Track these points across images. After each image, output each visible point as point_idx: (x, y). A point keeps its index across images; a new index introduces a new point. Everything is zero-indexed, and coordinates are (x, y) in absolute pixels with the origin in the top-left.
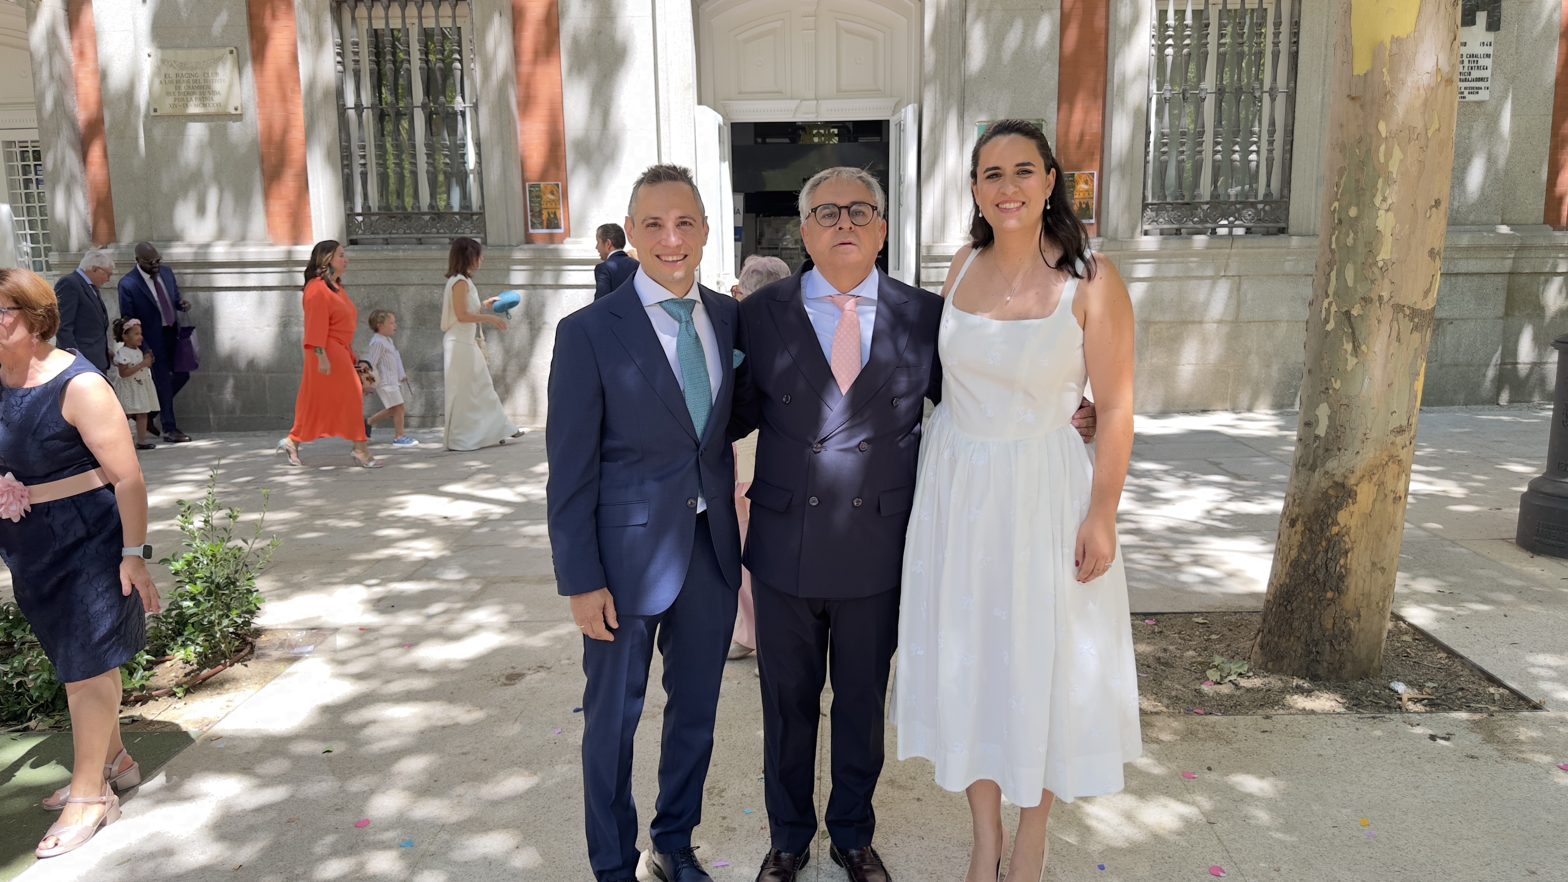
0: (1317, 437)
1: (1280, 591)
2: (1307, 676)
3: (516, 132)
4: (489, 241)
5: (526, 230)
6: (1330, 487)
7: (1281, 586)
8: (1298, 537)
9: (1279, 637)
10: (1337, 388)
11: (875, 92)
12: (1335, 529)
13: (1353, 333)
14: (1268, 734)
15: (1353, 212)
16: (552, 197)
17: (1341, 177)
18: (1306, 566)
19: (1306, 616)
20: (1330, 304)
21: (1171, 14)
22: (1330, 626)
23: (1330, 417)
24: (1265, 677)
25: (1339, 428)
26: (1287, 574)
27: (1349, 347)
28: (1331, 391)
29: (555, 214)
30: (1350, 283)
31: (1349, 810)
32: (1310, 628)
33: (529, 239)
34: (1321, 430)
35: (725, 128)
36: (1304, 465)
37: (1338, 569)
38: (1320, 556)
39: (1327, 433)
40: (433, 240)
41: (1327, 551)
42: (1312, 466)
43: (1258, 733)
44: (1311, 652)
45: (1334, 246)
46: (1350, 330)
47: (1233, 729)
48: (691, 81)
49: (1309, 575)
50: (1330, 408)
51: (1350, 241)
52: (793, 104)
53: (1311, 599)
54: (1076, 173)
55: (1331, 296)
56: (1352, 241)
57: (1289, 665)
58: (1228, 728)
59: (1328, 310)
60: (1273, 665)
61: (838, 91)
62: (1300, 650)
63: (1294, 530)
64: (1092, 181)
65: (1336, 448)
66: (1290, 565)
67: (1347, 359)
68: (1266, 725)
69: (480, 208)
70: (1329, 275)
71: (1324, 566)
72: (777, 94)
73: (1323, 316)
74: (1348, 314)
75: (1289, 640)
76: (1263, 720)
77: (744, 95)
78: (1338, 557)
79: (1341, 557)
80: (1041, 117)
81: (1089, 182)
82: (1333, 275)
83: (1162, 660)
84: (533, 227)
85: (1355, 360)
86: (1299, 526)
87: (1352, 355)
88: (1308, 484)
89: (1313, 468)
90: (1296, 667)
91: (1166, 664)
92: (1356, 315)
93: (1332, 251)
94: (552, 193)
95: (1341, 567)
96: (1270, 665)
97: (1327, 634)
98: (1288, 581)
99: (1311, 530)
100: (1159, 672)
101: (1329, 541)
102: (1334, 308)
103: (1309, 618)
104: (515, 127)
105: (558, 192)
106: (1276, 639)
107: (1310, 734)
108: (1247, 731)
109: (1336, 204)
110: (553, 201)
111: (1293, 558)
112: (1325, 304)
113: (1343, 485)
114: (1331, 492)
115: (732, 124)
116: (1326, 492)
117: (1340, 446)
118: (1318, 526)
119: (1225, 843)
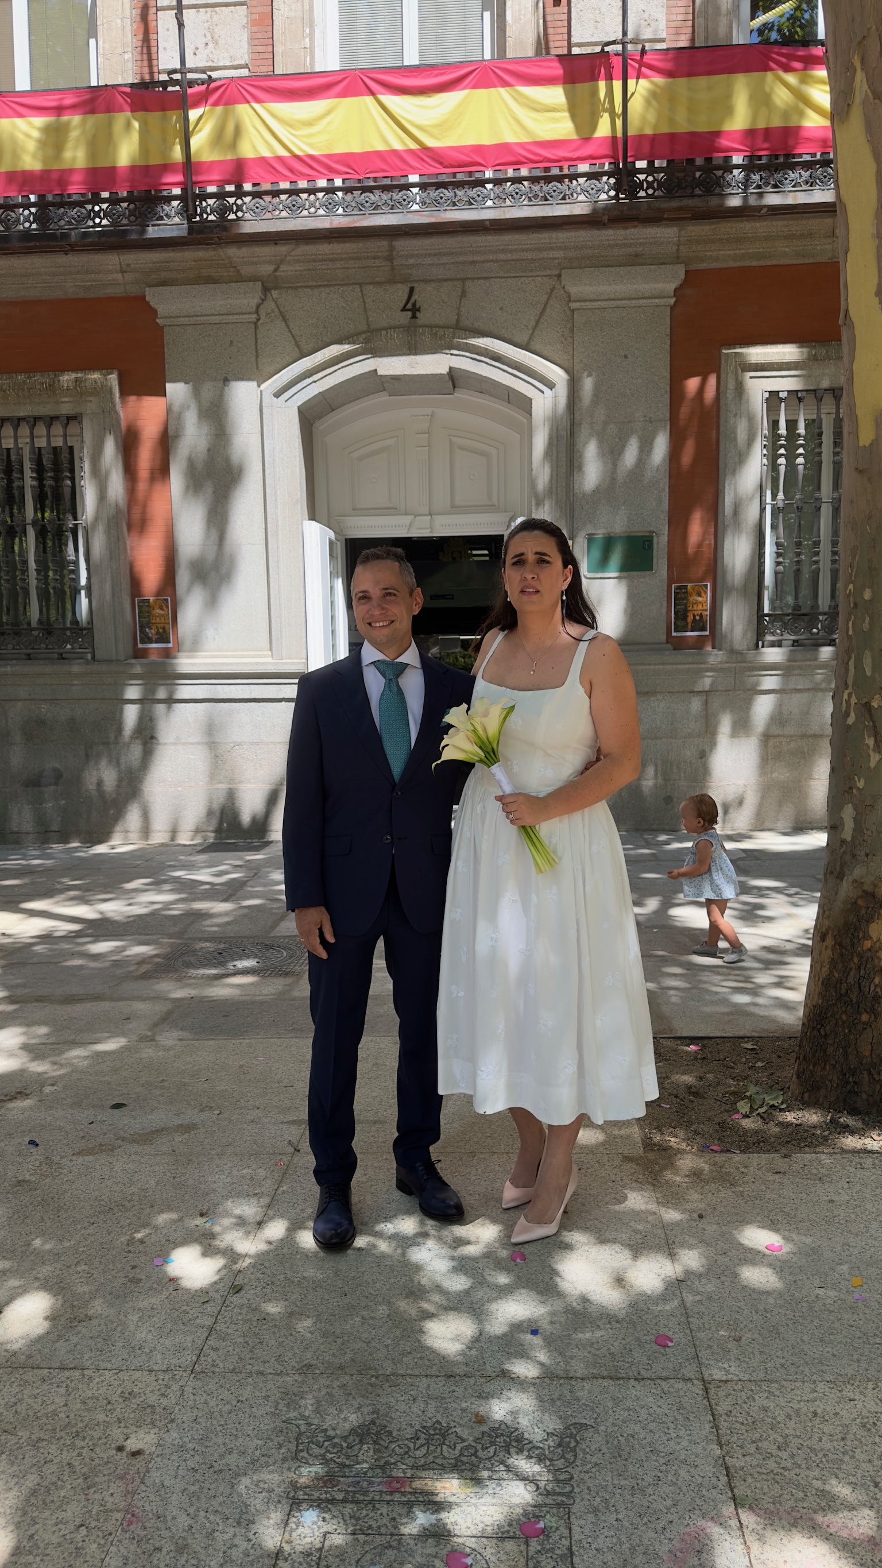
0: (843, 841)
1: (814, 1014)
2: (844, 1109)
3: (125, 548)
4: (97, 656)
5: (135, 644)
6: (859, 897)
7: (814, 1007)
8: (829, 952)
9: (814, 1066)
10: (861, 787)
11: (490, 508)
12: (867, 944)
13: (875, 727)
14: (781, 1175)
15: (867, 595)
16: (162, 612)
17: (854, 558)
18: (838, 985)
19: (840, 1041)
20: (850, 695)
21: (782, 424)
22: (867, 1053)
23: (855, 819)
24: (800, 1109)
25: (865, 831)
26: (820, 993)
27: (870, 742)
28: (855, 791)
29: (164, 628)
30: (868, 673)
31: (845, 1268)
32: (846, 1055)
33: (139, 654)
34: (847, 834)
35: (339, 543)
36: (831, 873)
37: (872, 989)
38: (852, 974)
39: (853, 837)
40: (42, 656)
41: (859, 968)
42: (839, 873)
43: (770, 1174)
44: (848, 1082)
45: (850, 633)
46: (871, 724)
47: (743, 1170)
48: (299, 497)
49: (841, 995)
50: (855, 809)
51: (866, 626)
52: (407, 519)
53: (844, 1023)
54: (690, 585)
55: (850, 687)
56: (868, 627)
57: (826, 1097)
58: (737, 1168)
59: (848, 702)
60: (809, 1097)
61: (453, 506)
62: (835, 1079)
63: (825, 944)
64: (706, 593)
65: (863, 854)
66: (822, 984)
67: (869, 756)
68: (781, 1164)
69: (88, 623)
70: (847, 663)
71: (857, 985)
72: (391, 510)
73: (844, 709)
74: (867, 706)
75: (824, 1068)
76: (781, 1160)
77: (357, 511)
78: (872, 975)
79: (875, 974)
80: (652, 529)
81: (703, 594)
82: (852, 663)
83: (693, 1090)
84: (143, 641)
85: (877, 757)
86: (830, 941)
87: (874, 750)
88: (836, 894)
89: (840, 876)
90: (833, 1099)
91: (696, 1094)
92: (876, 706)
93: (849, 637)
94: (162, 609)
95: (876, 986)
96: (806, 1095)
97: (864, 1062)
98: (820, 1002)
99: (840, 944)
100: (687, 1102)
101: (860, 956)
102: (854, 700)
103: (843, 1043)
104: (125, 543)
105: (167, 607)
106: (811, 1067)
107: (828, 1176)
108: (758, 1173)
109: (851, 586)
110: (162, 615)
111: (824, 976)
112: (846, 696)
113: (873, 895)
114: (860, 902)
115: (346, 539)
116: (856, 902)
117: (868, 851)
118: (848, 941)
119: (688, 1305)
